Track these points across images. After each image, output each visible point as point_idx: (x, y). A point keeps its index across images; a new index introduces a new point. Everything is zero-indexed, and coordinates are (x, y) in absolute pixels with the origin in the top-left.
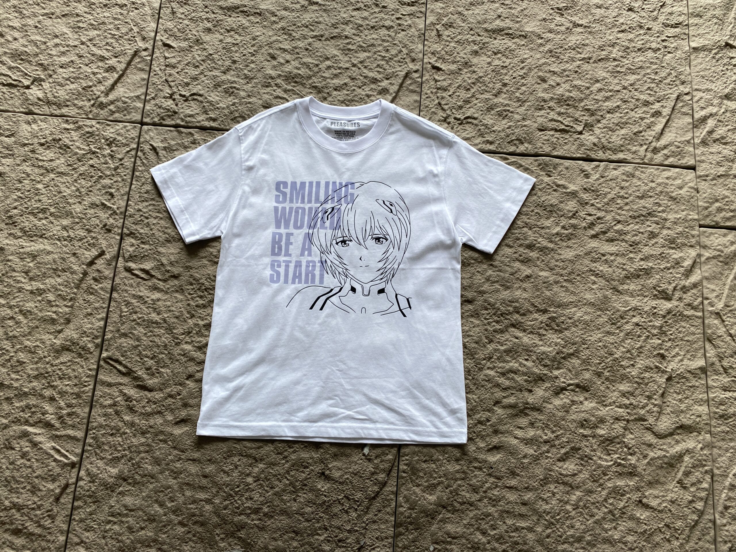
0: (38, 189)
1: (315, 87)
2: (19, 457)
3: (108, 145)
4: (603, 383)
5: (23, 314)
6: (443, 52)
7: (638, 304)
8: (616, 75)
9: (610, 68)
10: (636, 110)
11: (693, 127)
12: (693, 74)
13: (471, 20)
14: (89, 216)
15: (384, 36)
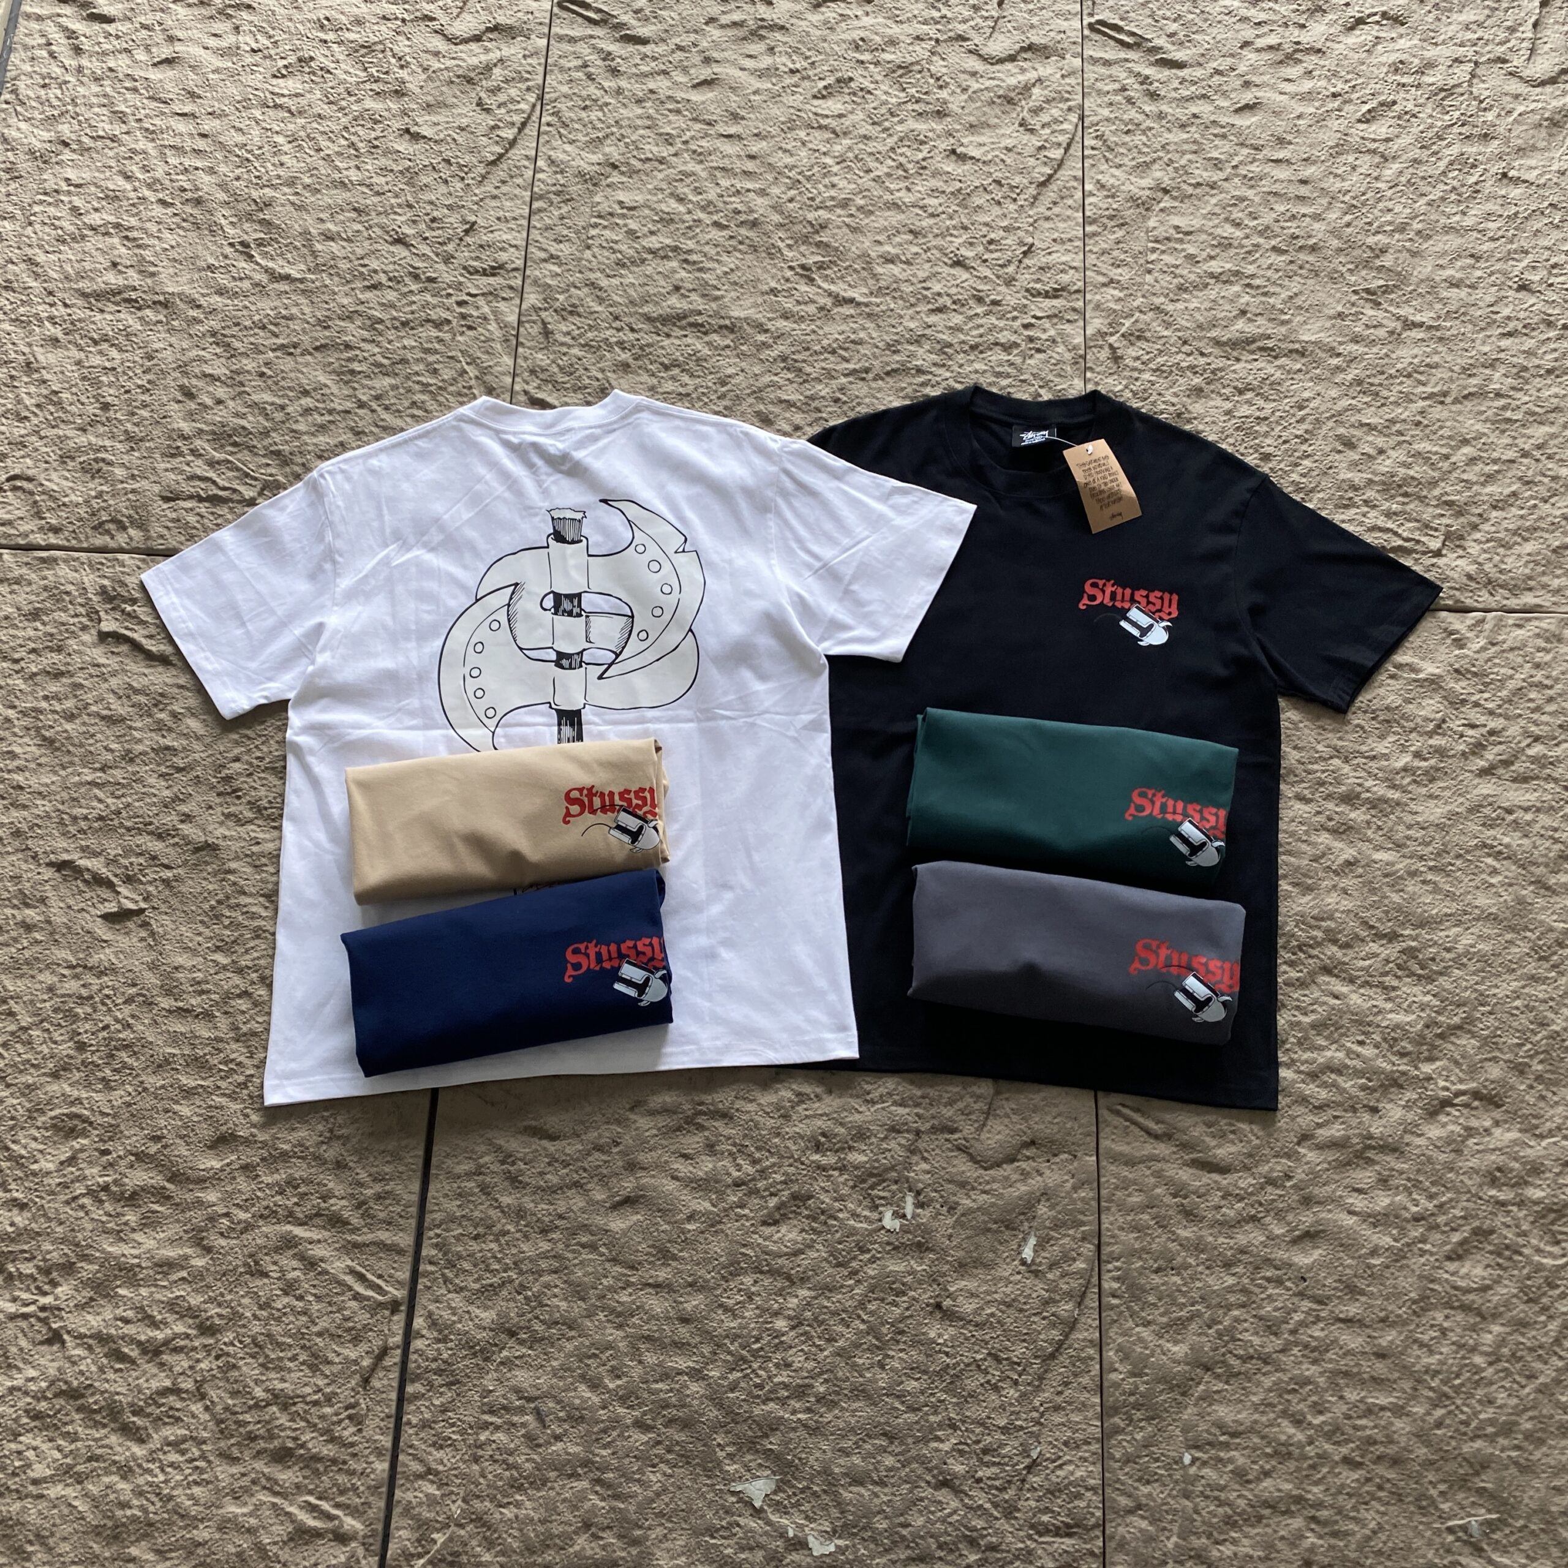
2: (278, 1292)
4: (1531, 1087)
6: (1128, 394)
8: (1503, 426)
9: (1490, 413)
10: (1552, 501)
13: (1184, 323)
15: (1001, 365)
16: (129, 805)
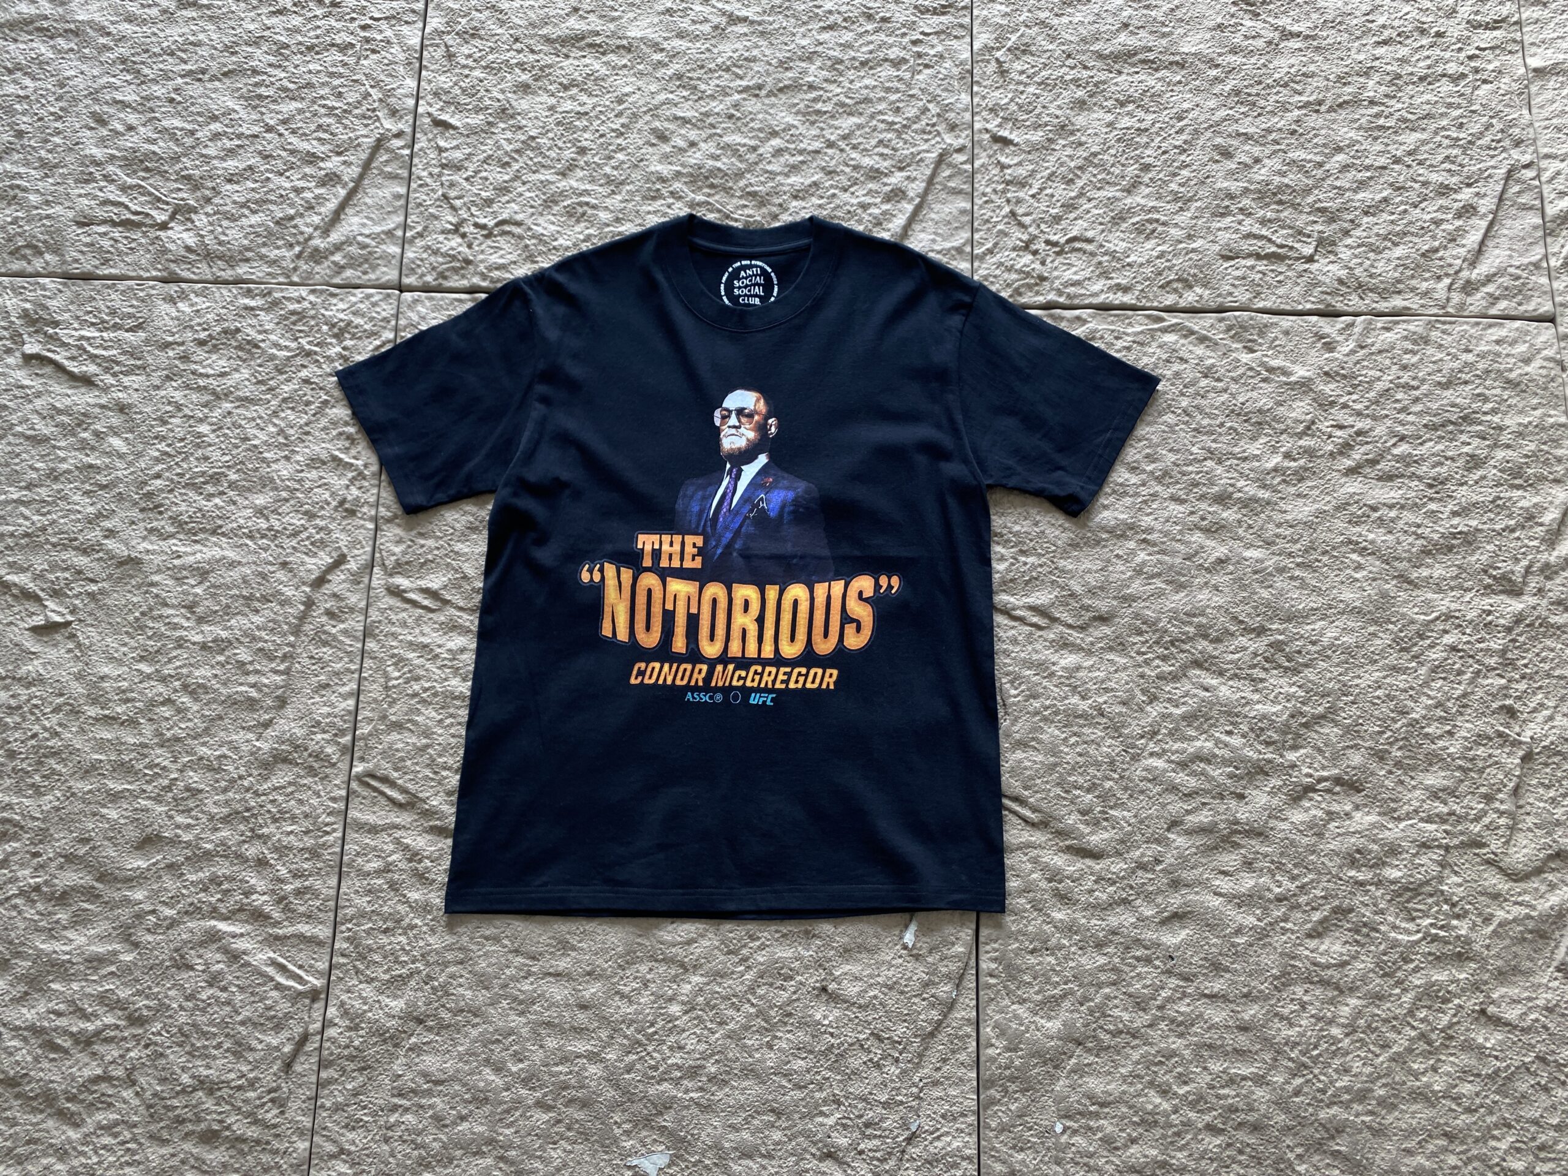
0: (200, 435)
1: (754, 194)
2: (203, 984)
3: (335, 336)
4: (1390, 772)
5: (191, 693)
6: (1013, 107)
7: (1453, 606)
8: (1376, 133)
10: (1423, 205)
11: (1545, 235)
12: (1537, 125)
13: (1068, 37)
14: (308, 484)
15: (889, 80)
16: (54, 522)
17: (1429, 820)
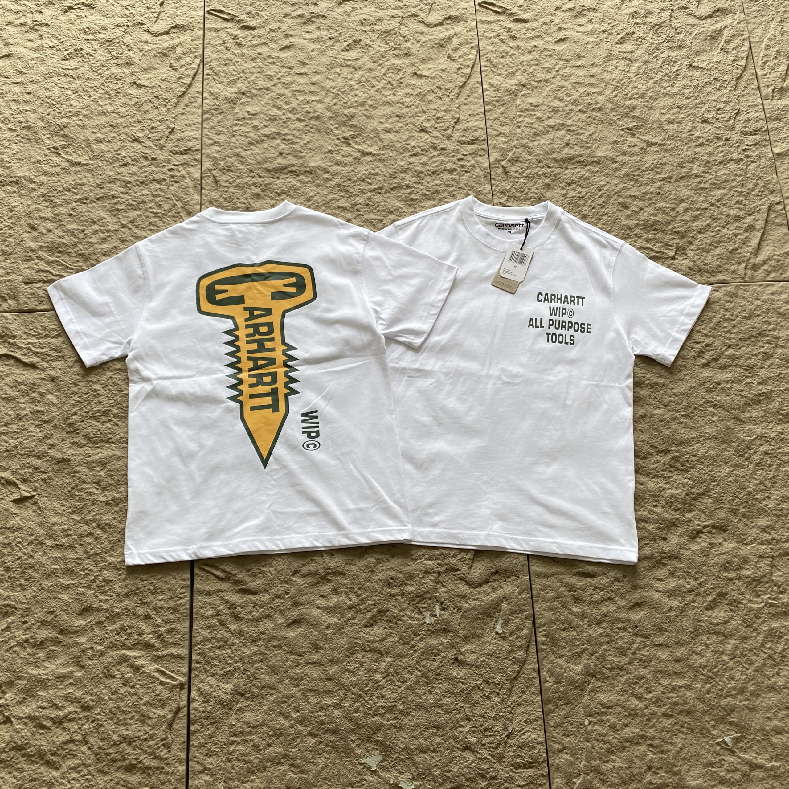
0: (96, 391)
2: (121, 685)
4: (740, 520)
5: (102, 529)
6: (513, 190)
7: (764, 431)
10: (727, 227)
12: (781, 182)
13: (539, 152)
15: (448, 181)
16: (21, 442)
17: (762, 543)
